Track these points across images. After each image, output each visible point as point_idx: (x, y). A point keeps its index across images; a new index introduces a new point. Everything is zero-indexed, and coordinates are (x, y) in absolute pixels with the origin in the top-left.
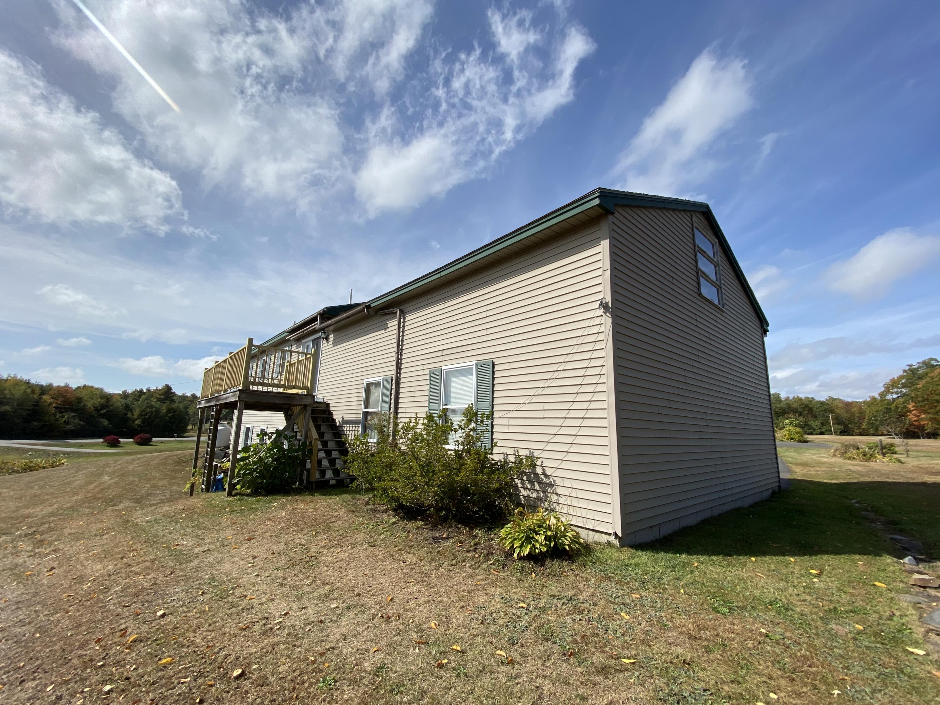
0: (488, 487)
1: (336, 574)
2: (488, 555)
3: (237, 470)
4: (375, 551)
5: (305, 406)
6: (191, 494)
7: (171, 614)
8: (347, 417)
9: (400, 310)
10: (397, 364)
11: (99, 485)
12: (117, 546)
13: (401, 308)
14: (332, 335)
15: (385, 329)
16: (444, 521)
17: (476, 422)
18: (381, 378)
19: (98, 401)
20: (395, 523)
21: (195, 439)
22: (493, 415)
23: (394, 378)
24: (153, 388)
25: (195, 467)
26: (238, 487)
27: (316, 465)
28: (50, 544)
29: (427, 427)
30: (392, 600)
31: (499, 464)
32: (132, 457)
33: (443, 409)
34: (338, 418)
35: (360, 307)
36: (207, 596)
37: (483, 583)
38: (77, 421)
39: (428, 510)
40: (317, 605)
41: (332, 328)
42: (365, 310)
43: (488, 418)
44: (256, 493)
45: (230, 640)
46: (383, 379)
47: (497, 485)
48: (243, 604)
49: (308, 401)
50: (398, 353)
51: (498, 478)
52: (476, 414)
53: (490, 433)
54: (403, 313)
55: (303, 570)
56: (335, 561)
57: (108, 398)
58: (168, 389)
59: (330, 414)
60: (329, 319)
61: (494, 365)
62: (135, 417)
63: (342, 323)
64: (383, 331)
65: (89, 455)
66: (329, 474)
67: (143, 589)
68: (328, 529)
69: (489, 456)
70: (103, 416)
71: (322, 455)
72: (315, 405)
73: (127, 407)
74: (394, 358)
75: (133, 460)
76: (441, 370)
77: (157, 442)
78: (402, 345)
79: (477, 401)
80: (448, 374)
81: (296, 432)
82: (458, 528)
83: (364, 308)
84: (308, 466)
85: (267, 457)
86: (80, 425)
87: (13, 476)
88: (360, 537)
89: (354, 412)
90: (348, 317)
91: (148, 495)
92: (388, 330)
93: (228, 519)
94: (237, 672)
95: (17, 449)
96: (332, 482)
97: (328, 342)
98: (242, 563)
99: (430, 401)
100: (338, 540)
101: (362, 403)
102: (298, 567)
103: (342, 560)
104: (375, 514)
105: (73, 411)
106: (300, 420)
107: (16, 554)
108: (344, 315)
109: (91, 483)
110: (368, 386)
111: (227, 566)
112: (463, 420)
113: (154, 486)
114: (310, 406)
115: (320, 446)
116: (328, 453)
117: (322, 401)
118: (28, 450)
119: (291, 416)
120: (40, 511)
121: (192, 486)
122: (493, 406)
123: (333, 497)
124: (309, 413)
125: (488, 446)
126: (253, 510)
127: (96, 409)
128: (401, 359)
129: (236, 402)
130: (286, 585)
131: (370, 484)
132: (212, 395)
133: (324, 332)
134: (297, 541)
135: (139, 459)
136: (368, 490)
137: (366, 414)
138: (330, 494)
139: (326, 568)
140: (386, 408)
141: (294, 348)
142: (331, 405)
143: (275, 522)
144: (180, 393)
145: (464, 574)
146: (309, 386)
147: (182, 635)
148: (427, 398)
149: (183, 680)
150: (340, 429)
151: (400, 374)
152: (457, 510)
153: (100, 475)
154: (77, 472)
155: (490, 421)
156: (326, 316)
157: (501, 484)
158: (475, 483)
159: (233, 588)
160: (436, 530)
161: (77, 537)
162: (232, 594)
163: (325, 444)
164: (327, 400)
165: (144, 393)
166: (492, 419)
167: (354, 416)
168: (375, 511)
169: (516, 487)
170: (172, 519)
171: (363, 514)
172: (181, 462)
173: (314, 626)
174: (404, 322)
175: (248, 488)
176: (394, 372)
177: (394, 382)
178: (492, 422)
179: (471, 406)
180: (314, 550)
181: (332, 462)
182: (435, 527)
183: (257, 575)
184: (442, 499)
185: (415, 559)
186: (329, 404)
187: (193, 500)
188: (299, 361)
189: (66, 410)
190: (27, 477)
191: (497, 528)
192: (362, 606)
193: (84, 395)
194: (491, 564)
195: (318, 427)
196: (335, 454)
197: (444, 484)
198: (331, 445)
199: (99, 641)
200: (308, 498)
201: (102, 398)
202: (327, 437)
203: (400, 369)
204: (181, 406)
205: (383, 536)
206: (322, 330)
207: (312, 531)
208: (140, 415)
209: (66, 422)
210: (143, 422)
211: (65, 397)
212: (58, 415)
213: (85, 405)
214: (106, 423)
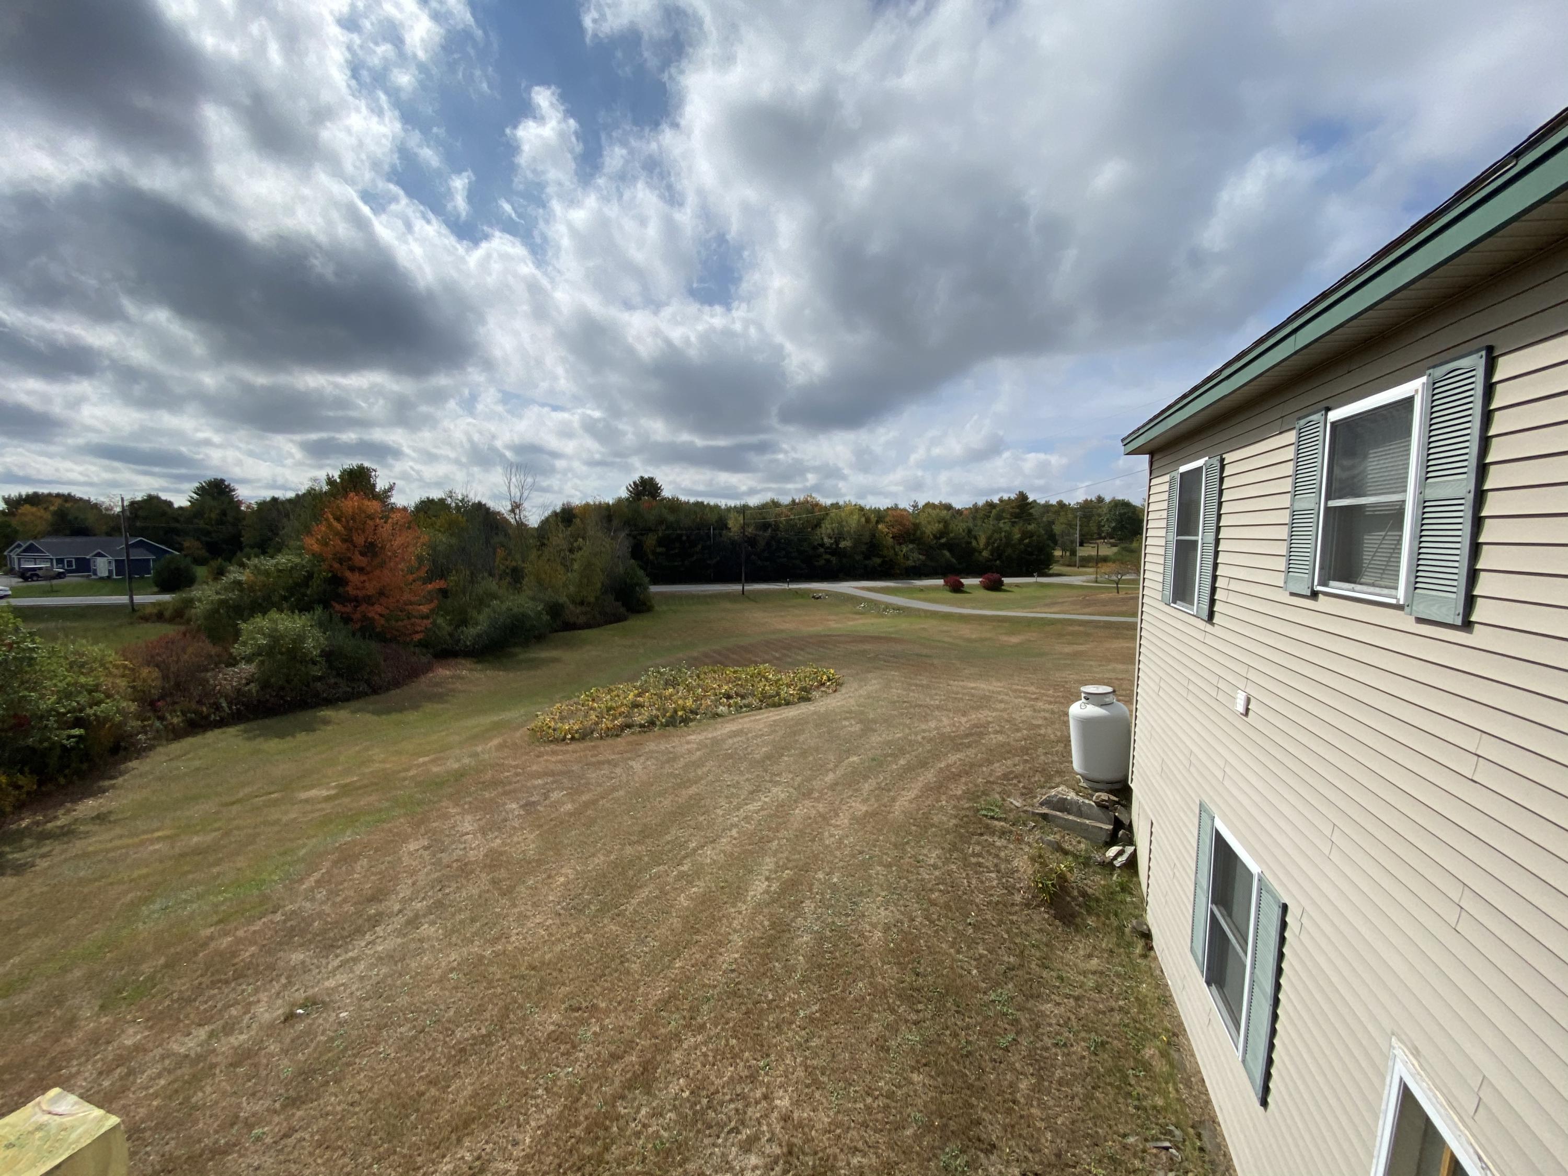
24: (1005, 498)
38: (916, 555)
58: (1023, 497)
62: (982, 546)
70: (943, 546)
77: (1010, 585)
86: (919, 559)
95: (852, 598)
105: (912, 542)
118: (864, 600)
127: (935, 537)
144: (1040, 503)
165: (995, 506)
189: (905, 541)
201: (939, 522)
204: (1043, 522)
208: (987, 544)
209: (906, 557)
210: (992, 555)
211: (901, 524)
212: (897, 548)
213: (923, 533)
214: (947, 555)
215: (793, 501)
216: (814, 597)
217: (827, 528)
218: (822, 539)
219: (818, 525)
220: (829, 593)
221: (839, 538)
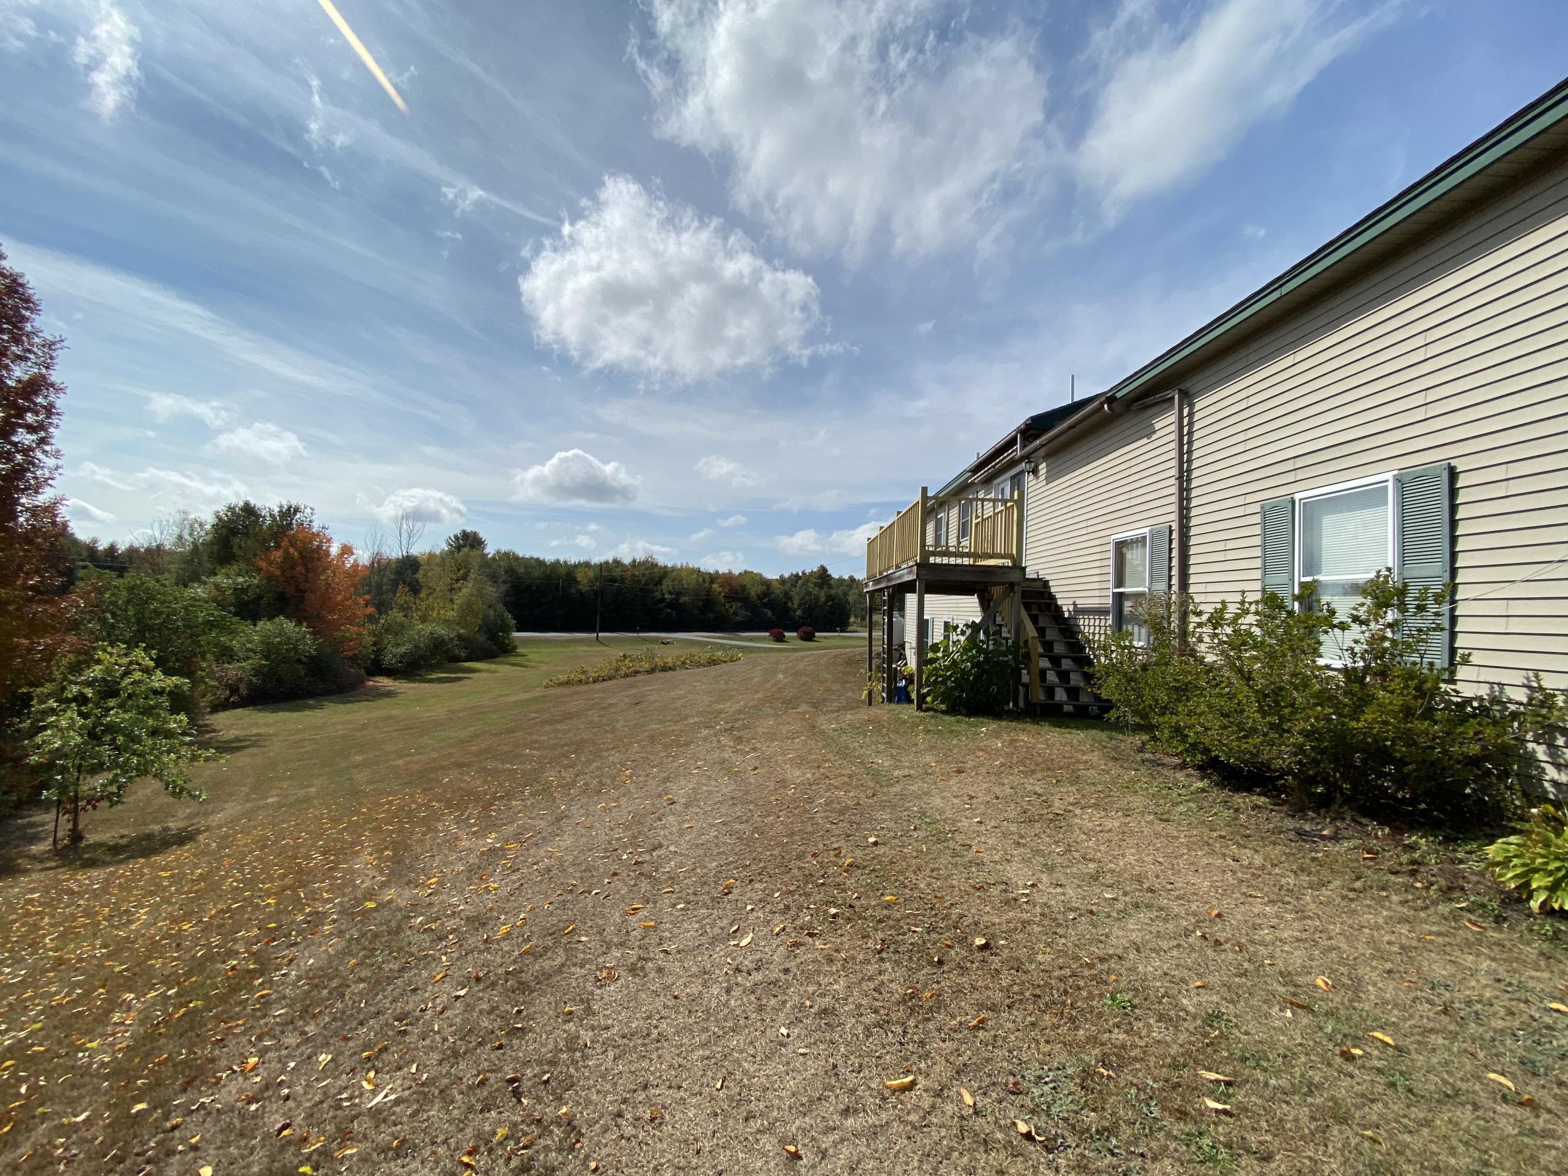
0: (1445, 752)
1: (1102, 848)
2: (1450, 889)
3: (924, 676)
4: (1171, 829)
5: (1012, 586)
6: (870, 704)
7: (884, 844)
8: (1082, 603)
9: (1181, 391)
10: (1181, 499)
11: (775, 684)
12: (810, 752)
13: (1183, 387)
14: (1044, 465)
15: (1148, 436)
16: (1323, 804)
17: (1403, 608)
18: (1147, 530)
19: (760, 589)
20: (1203, 790)
21: (866, 635)
22: (1454, 592)
23: (1175, 526)
24: (808, 571)
25: (870, 670)
26: (929, 699)
27: (1037, 679)
28: (748, 741)
29: (1265, 620)
30: (1219, 915)
31: (1475, 704)
32: (801, 654)
33: (1303, 585)
34: (1065, 603)
35: (1096, 404)
36: (922, 834)
37: (1440, 940)
38: (744, 612)
39: (1281, 777)
40: (1079, 886)
41: (1042, 452)
42: (1106, 406)
43: (1438, 600)
44: (952, 710)
45: (962, 897)
46: (1151, 531)
47: (1474, 749)
48: (970, 855)
49: (1014, 577)
50: (1180, 478)
51: (1476, 734)
52: (1402, 592)
53: (1446, 634)
54: (1187, 397)
55: (1048, 830)
56: (1099, 829)
57: (767, 583)
58: (824, 571)
59: (1052, 597)
60: (1037, 437)
61: (1453, 474)
62: (796, 606)
63: (1061, 439)
64: (1145, 441)
65: (759, 650)
66: (1060, 695)
67: (847, 808)
68: (1076, 780)
69: (1443, 686)
70: (765, 605)
71: (1044, 663)
72: (1024, 584)
73: (787, 595)
74: (1174, 490)
75: (803, 657)
76: (1293, 502)
77: (821, 637)
78: (1190, 461)
79: (1403, 562)
80: (1314, 509)
81: (1001, 626)
82: (1360, 824)
83: (1102, 404)
84: (1025, 678)
85: (963, 661)
86: (747, 615)
87: (702, 669)
88: (1137, 801)
89: (1097, 593)
90: (1071, 427)
91: (825, 700)
92: (1154, 437)
93: (924, 740)
94: (980, 941)
95: (699, 642)
96: (1068, 708)
97: (1038, 478)
98: (956, 801)
99: (1264, 568)
100: (1096, 799)
101: (1111, 577)
102: (1037, 825)
103: (1110, 831)
104: (1159, 768)
105: (740, 600)
106: (1005, 606)
107: (721, 748)
108: (1065, 425)
109: (767, 681)
110: (1121, 547)
111: (937, 802)
112: (1363, 605)
113: (827, 690)
114: (1019, 584)
115: (1041, 650)
116: (1056, 661)
117: (1035, 576)
118: (707, 643)
119: (989, 601)
120: (730, 707)
121: (870, 693)
122: (1453, 572)
123: (1074, 731)
124: (1018, 596)
125: (1441, 662)
126: (956, 734)
127: (758, 598)
128: (1189, 490)
129: (914, 581)
130: (1024, 845)
131: (1144, 716)
132: (880, 573)
133: (1029, 462)
134: (1030, 788)
135: (807, 656)
136: (1137, 728)
137: (1119, 598)
138: (1067, 727)
139: (1084, 837)
140: (1162, 586)
141: (981, 495)
142: (1051, 584)
143: (989, 754)
144: (837, 577)
145: (1385, 913)
146: (1014, 552)
147: (901, 872)
148: (1258, 563)
149: (913, 928)
150: (1072, 622)
151: (1188, 518)
152: (1354, 788)
153: (775, 672)
154: (754, 667)
155: (1445, 608)
156: (1031, 432)
157: (1484, 748)
158: (1409, 738)
159: (953, 832)
160: (1302, 818)
161: (771, 737)
162: (952, 838)
163: (1048, 646)
164: (1043, 574)
165: (800, 578)
166: (1453, 602)
167: (1097, 601)
168: (1158, 765)
169: (1531, 759)
170: (859, 729)
171: (1136, 766)
172: (851, 662)
173: (1080, 915)
174: (1191, 414)
175: (942, 702)
176: (1174, 517)
177: (1175, 535)
178: (1452, 610)
179: (1384, 573)
180: (1058, 807)
181: (1064, 676)
182: (1298, 811)
183: (980, 822)
184: (1315, 762)
185: (1258, 860)
186: (1047, 582)
187: (874, 711)
188: (996, 514)
189: (734, 599)
190: (714, 670)
191: (1474, 840)
192: (1162, 909)
193: (747, 581)
194: (1461, 909)
195: (1034, 620)
196: (1066, 664)
197: (1319, 734)
198: (1059, 648)
199: (814, 855)
200: (1030, 727)
202: (1051, 635)
203: (1189, 509)
204: (840, 592)
205: (1182, 808)
206: (1027, 458)
207: (1048, 776)
208: (800, 604)
209: (736, 614)
210: (803, 613)
211: (730, 585)
212: (727, 605)
214: (769, 613)
215: (634, 561)
216: (663, 642)
217: (667, 585)
218: (664, 595)
219: (659, 583)
220: (678, 640)
221: (679, 594)
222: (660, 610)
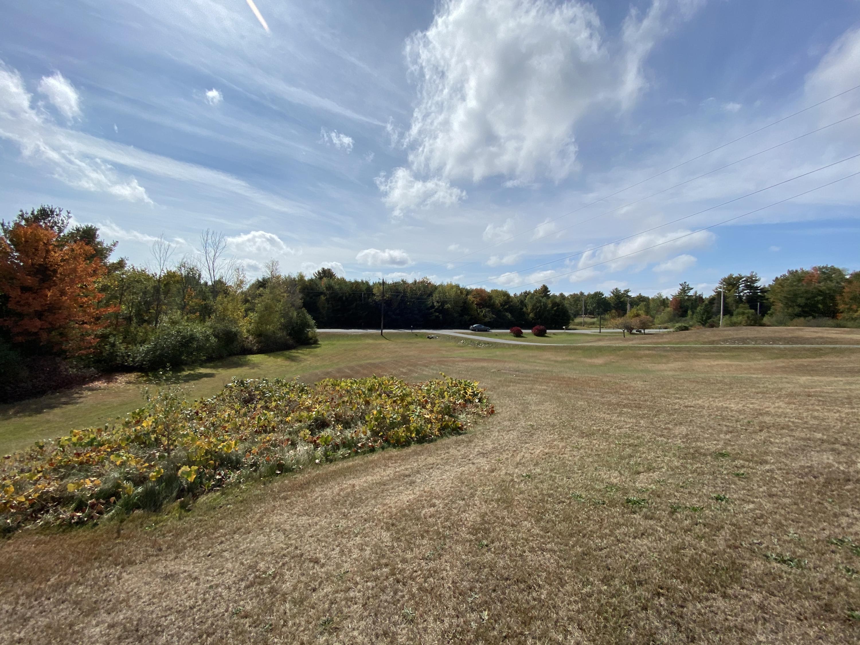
19: (502, 299)
38: (491, 315)
58: (544, 289)
62: (529, 310)
70: (507, 310)
77: (550, 333)
86: (493, 317)
95: (454, 338)
105: (488, 307)
118: (462, 338)
127: (501, 305)
189: (484, 306)
208: (533, 309)
209: (485, 316)
210: (535, 316)
211: (481, 296)
212: (479, 310)
213: (494, 302)
214: (509, 316)
215: (415, 281)
216: (428, 337)
217: (436, 296)
218: (433, 303)
219: (430, 295)
220: (439, 336)
221: (443, 303)
222: (432, 313)
